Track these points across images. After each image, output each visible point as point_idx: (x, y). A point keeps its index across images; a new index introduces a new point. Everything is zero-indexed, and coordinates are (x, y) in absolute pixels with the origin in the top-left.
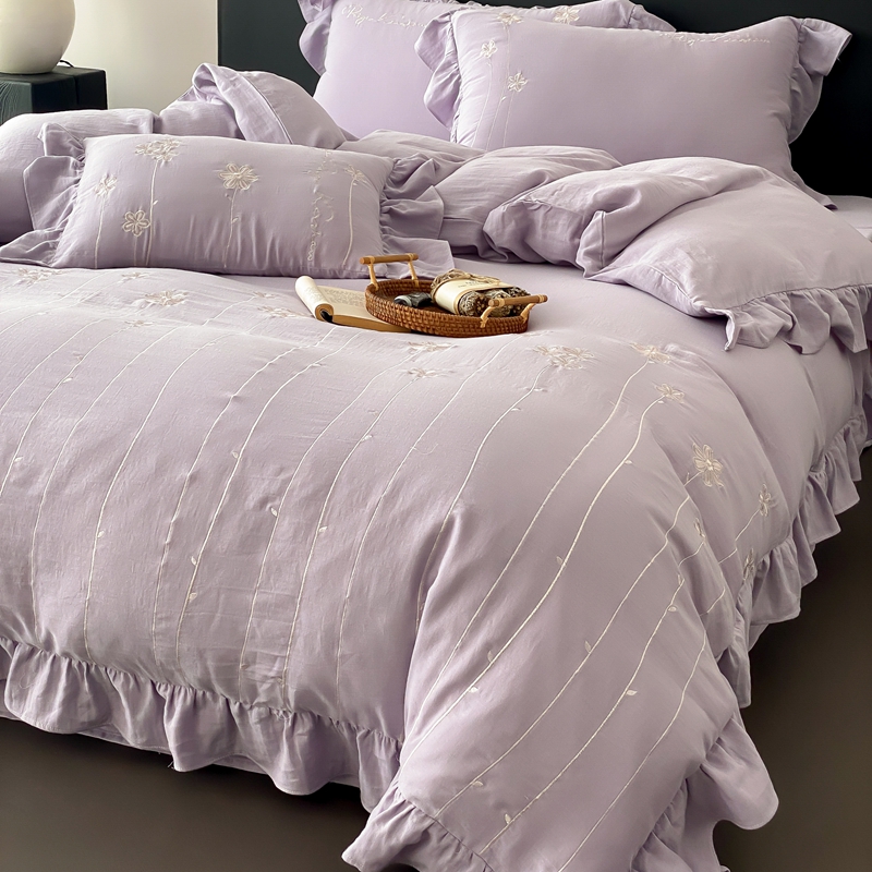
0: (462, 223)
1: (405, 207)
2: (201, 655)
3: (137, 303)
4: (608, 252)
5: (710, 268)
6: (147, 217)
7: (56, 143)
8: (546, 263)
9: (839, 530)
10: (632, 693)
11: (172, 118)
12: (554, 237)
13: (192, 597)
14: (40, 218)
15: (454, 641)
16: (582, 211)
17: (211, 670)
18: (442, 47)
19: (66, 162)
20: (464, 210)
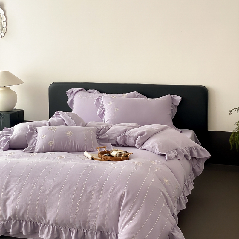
0: (112, 140)
1: (101, 137)
2: (80, 221)
3: (56, 158)
4: (141, 144)
5: (161, 146)
6: (53, 142)
7: (31, 129)
8: (129, 146)
9: (191, 193)
10: (159, 220)
11: (52, 122)
12: (131, 142)
13: (78, 210)
14: (30, 144)
15: (127, 213)
16: (136, 136)
17: (81, 224)
18: (100, 103)
19: (34, 132)
20: (112, 137)
